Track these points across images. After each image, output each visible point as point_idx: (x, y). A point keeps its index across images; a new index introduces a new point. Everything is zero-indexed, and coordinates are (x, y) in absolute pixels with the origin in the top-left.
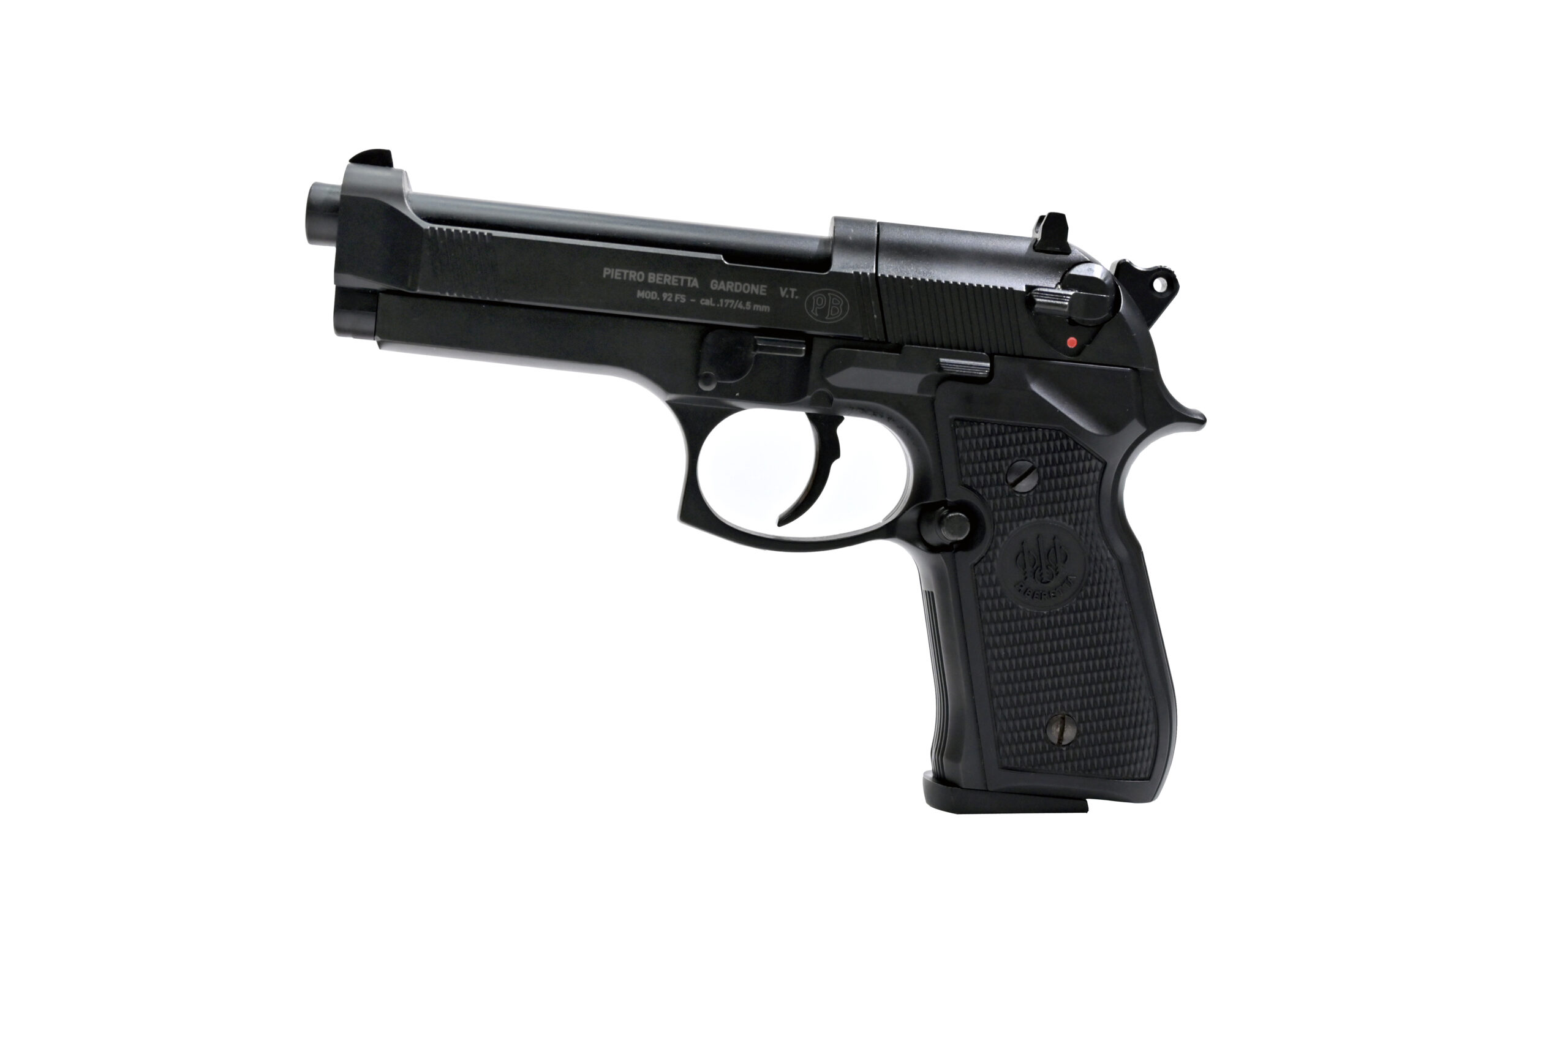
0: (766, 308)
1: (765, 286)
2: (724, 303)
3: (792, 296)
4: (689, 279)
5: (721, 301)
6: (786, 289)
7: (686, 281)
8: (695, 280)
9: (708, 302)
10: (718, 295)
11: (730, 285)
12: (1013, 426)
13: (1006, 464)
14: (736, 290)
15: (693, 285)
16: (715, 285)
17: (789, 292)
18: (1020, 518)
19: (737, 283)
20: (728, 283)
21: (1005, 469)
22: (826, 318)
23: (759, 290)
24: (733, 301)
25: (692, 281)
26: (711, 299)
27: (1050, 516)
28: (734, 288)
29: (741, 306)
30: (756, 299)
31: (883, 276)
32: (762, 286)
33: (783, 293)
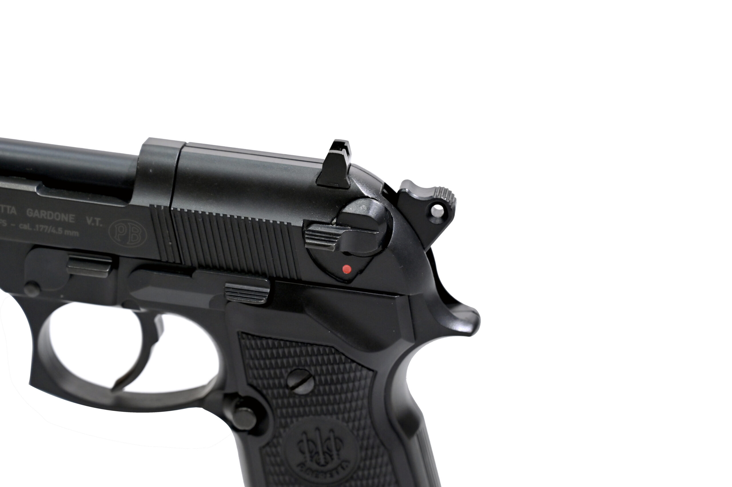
0: (76, 233)
1: (74, 215)
2: (40, 228)
3: (97, 224)
4: (8, 207)
5: (37, 226)
6: (91, 218)
7: (5, 209)
8: (13, 208)
9: (26, 227)
10: (34, 221)
11: (43, 213)
12: (291, 342)
13: (286, 372)
14: (49, 218)
15: (11, 212)
16: (30, 213)
17: (94, 221)
18: (299, 415)
19: (49, 212)
20: (42, 211)
21: (285, 375)
22: (128, 243)
23: (69, 218)
24: (47, 227)
25: (10, 209)
26: (28, 224)
27: (325, 415)
28: (46, 216)
29: (54, 231)
30: (66, 225)
31: (175, 209)
32: (71, 215)
33: (89, 221)
